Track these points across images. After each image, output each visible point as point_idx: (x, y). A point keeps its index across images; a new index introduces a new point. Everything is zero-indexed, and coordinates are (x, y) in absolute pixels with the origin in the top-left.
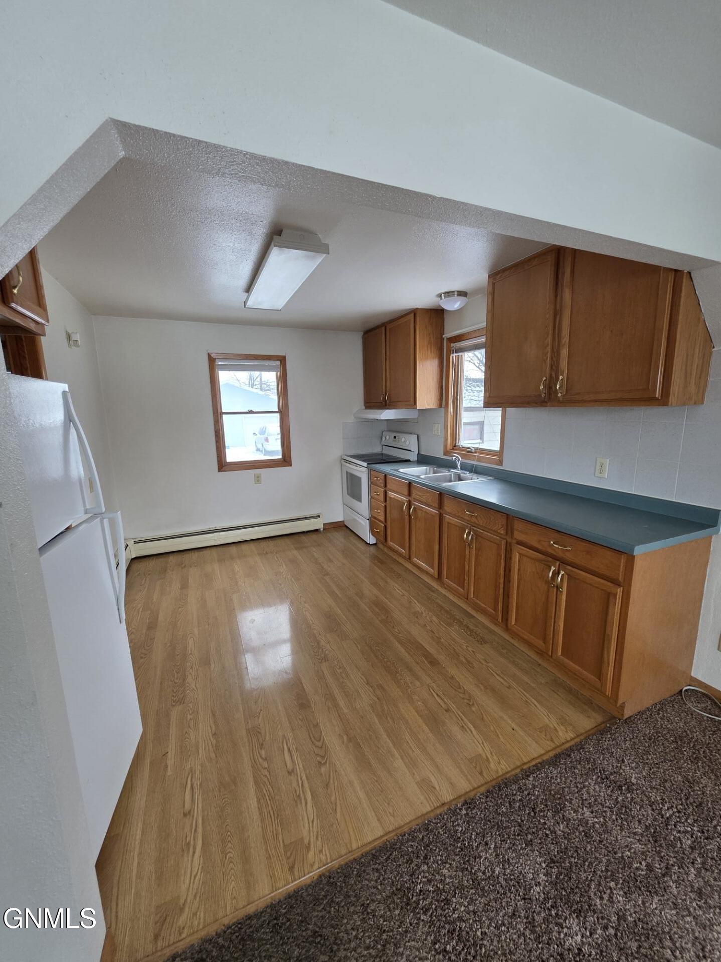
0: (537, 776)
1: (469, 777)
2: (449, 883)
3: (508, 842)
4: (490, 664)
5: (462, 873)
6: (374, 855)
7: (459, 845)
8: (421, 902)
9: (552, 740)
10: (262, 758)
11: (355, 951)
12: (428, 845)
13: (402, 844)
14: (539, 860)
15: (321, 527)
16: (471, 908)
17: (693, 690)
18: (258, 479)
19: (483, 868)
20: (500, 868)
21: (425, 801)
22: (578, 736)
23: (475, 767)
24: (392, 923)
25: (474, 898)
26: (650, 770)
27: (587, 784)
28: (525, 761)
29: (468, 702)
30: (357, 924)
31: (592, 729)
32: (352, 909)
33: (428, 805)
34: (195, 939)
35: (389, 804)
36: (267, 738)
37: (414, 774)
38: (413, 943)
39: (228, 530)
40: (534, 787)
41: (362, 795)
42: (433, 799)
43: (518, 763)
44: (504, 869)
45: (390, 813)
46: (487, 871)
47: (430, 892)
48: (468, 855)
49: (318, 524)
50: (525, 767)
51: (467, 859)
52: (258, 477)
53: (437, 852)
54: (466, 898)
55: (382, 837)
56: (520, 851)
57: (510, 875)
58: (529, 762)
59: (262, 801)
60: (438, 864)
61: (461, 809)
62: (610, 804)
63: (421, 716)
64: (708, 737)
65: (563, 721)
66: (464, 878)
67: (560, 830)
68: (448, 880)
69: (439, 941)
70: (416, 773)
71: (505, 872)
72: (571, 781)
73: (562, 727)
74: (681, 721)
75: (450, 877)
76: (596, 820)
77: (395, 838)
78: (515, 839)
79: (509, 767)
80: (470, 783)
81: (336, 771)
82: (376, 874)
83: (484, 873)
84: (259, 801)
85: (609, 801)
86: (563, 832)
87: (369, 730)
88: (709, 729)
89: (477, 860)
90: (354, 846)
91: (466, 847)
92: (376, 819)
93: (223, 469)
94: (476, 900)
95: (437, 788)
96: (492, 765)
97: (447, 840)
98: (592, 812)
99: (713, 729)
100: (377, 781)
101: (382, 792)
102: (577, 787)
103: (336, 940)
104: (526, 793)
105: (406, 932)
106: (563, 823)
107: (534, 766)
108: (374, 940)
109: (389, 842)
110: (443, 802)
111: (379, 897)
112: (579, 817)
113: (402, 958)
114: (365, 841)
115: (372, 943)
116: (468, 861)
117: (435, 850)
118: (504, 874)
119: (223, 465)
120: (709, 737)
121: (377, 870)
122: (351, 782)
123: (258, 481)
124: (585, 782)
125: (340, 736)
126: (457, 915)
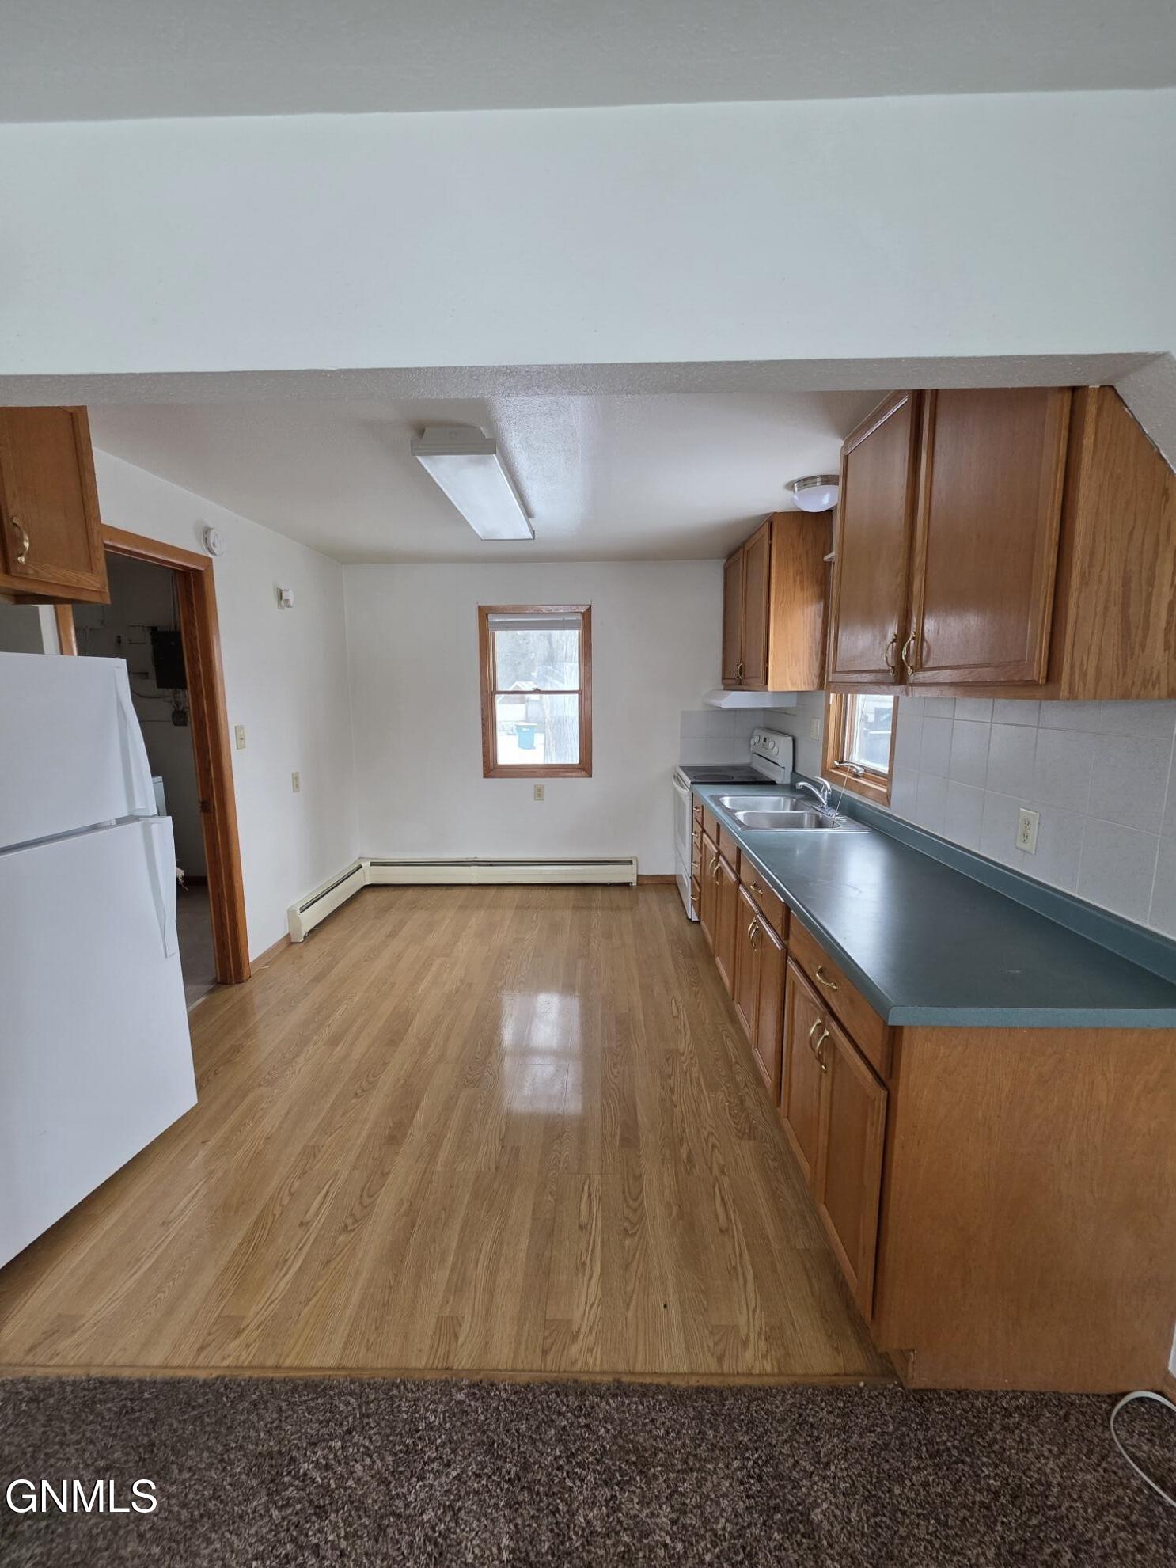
0: (629, 1404)
1: (523, 1347)
2: (350, 1487)
3: (484, 1482)
4: (726, 1179)
5: (379, 1485)
6: (295, 1389)
7: (409, 1441)
8: (291, 1489)
9: (720, 1359)
10: (290, 1191)
11: (168, 1498)
12: (368, 1416)
13: (339, 1394)
14: (505, 1541)
15: (633, 880)
16: (343, 1544)
17: (1163, 1406)
18: (539, 793)
19: (411, 1498)
20: (436, 1515)
21: (426, 1349)
22: (780, 1374)
23: (545, 1338)
24: (235, 1494)
25: (359, 1533)
26: (875, 1515)
27: (710, 1466)
28: (639, 1368)
29: (629, 1228)
30: (199, 1465)
31: (822, 1375)
32: (211, 1443)
33: (425, 1359)
34: (53, 1373)
35: (377, 1328)
36: (317, 1166)
37: (448, 1302)
38: (234, 1537)
39: (491, 865)
40: (608, 1419)
41: (355, 1298)
42: (441, 1353)
43: (622, 1367)
44: (440, 1520)
45: (368, 1341)
46: (413, 1505)
47: (314, 1483)
48: (409, 1464)
49: (627, 875)
50: (625, 1379)
51: (401, 1469)
52: (539, 790)
53: (372, 1432)
54: (350, 1525)
55: (329, 1369)
56: (489, 1507)
57: (439, 1536)
58: (642, 1374)
59: (244, 1246)
60: (358, 1450)
61: (460, 1390)
62: (724, 1529)
63: (534, 1219)
64: (1101, 1527)
65: (774, 1335)
66: (374, 1495)
67: (585, 1517)
68: (351, 1483)
69: (263, 1559)
70: (451, 1302)
71: (437, 1524)
72: (684, 1446)
73: (763, 1343)
74: (1058, 1457)
75: (358, 1481)
76: (668, 1541)
77: (341, 1380)
78: (498, 1484)
79: (601, 1365)
80: (516, 1354)
81: (355, 1249)
82: (275, 1416)
83: (407, 1506)
84: (241, 1244)
85: (727, 1520)
86: (588, 1522)
87: (444, 1209)
88: (1126, 1512)
89: (415, 1479)
90: (288, 1363)
91: (416, 1451)
92: (344, 1340)
93: (491, 773)
94: (361, 1537)
95: (461, 1340)
96: (574, 1350)
97: (400, 1425)
98: (674, 1522)
99: (1134, 1518)
100: (390, 1287)
101: (384, 1305)
102: (686, 1462)
103: (162, 1469)
104: (583, 1421)
105: (241, 1517)
106: (600, 1507)
107: (641, 1385)
108: (198, 1500)
109: (329, 1380)
110: (449, 1365)
111: (251, 1447)
112: (643, 1516)
113: (206, 1548)
114: (306, 1364)
115: (193, 1503)
116: (401, 1472)
117: (371, 1428)
118: (433, 1529)
119: (491, 769)
120: (1107, 1529)
121: (280, 1411)
122: (358, 1272)
123: (539, 795)
124: (709, 1462)
125: (402, 1202)
126: (317, 1541)
